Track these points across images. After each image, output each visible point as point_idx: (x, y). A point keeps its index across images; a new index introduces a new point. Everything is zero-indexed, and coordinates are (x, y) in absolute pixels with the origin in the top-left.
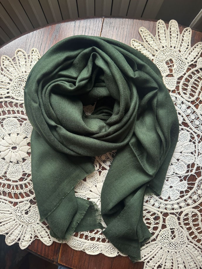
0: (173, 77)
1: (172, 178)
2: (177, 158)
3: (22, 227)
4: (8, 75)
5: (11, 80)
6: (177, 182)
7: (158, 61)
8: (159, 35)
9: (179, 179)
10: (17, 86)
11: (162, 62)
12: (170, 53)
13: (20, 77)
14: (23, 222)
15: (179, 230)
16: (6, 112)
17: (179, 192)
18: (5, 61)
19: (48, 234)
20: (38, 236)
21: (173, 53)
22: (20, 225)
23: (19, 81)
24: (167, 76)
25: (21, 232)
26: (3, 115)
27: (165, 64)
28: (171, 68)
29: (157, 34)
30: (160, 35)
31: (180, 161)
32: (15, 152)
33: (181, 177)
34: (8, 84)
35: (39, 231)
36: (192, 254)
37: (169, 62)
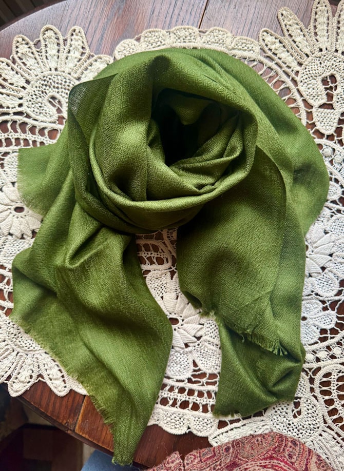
0: (332, 110)
1: (307, 301)
2: (322, 265)
3: (17, 355)
4: (23, 73)
5: (28, 82)
6: (316, 311)
7: (307, 76)
8: (315, 27)
9: (321, 305)
10: (37, 94)
11: (315, 78)
12: (332, 62)
13: (45, 78)
14: (19, 346)
15: (309, 401)
16: (13, 141)
17: (319, 330)
18: (21, 46)
19: (62, 374)
20: (44, 375)
21: (338, 63)
22: (13, 351)
23: (43, 85)
24: (321, 106)
25: (14, 365)
26: (6, 146)
27: (320, 83)
28: (330, 92)
29: (312, 24)
30: (317, 27)
31: (326, 270)
32: (20, 217)
33: (326, 303)
34: (23, 89)
35: (46, 367)
36: (329, 450)
37: (329, 80)
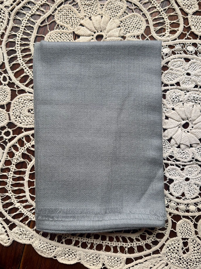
1: (189, 166)
24: (194, 14)
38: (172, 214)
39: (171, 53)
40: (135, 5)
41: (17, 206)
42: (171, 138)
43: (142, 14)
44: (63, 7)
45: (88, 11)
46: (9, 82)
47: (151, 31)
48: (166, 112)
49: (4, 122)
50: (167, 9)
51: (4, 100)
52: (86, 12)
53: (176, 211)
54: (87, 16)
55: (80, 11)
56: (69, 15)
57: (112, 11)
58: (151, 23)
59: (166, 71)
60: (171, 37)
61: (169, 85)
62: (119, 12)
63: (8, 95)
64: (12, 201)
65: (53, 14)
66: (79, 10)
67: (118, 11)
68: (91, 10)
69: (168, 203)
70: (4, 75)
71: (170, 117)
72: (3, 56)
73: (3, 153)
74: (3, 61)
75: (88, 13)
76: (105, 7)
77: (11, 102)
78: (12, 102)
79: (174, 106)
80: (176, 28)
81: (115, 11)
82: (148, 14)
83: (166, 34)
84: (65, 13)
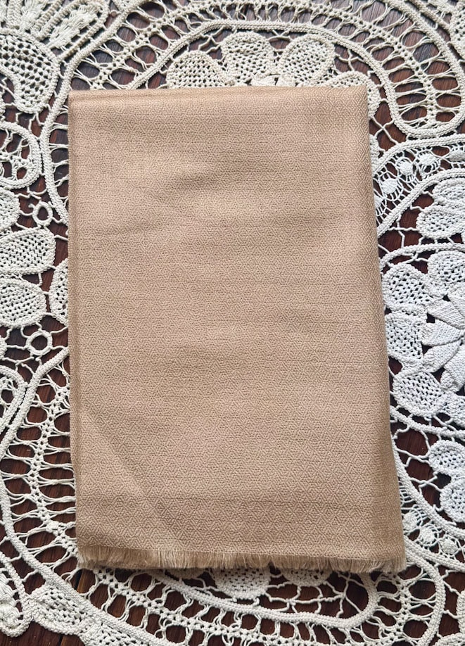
38: (447, 571)
39: (439, 165)
40: (355, 54)
41: (52, 527)
42: (442, 370)
43: (369, 76)
44: (188, 56)
45: (245, 66)
46: (53, 221)
47: (392, 112)
48: (430, 305)
49: (33, 314)
50: (429, 64)
51: (39, 262)
52: (239, 68)
53: (459, 563)
54: (242, 77)
55: (226, 65)
56: (200, 73)
57: (301, 66)
58: (392, 96)
59: (426, 208)
60: (439, 129)
61: (436, 241)
62: (317, 69)
63: (48, 251)
64: (39, 515)
65: (162, 72)
66: (224, 64)
67: (314, 68)
68: (251, 64)
69: (435, 540)
70: (42, 203)
71: (439, 317)
72: (42, 161)
73: (26, 389)
74: (41, 173)
75: (245, 72)
76: (285, 57)
77: (54, 267)
78: (58, 269)
79: (448, 291)
80: (452, 107)
81: (308, 66)
82: (384, 75)
83: (427, 120)
84: (191, 71)
